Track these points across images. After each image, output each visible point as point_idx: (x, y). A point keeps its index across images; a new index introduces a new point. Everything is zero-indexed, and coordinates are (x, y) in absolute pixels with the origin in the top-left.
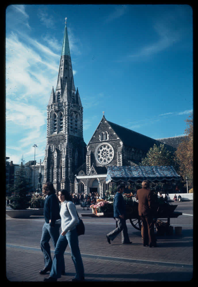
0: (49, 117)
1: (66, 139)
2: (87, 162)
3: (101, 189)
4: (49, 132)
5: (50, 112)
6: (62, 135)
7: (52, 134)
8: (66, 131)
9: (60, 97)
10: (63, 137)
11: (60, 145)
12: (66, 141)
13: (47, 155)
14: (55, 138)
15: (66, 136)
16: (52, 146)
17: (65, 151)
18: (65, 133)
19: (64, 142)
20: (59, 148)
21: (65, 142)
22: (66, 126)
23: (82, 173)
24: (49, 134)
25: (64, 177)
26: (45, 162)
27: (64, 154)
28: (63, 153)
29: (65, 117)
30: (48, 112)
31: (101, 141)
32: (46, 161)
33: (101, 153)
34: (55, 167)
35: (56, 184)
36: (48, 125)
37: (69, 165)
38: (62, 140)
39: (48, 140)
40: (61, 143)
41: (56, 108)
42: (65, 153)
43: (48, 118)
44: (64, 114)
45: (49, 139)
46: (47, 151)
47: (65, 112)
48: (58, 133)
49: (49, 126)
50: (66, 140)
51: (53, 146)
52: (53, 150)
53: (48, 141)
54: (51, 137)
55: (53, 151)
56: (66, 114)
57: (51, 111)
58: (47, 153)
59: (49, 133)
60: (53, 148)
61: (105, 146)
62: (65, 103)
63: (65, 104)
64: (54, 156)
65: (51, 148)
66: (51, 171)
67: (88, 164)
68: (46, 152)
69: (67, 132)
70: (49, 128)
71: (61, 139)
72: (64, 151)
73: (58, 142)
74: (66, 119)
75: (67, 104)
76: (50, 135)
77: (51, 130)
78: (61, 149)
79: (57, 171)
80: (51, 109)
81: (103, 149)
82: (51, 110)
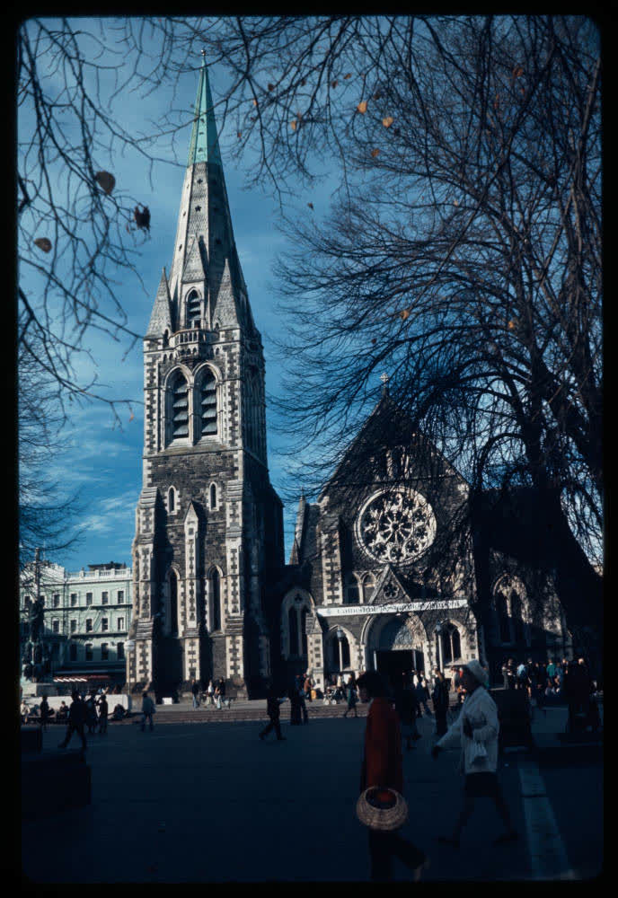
0: (156, 381)
1: (236, 465)
2: (327, 557)
3: (430, 654)
4: (156, 439)
5: (157, 362)
6: (219, 453)
7: (166, 446)
8: (234, 438)
9: (202, 307)
10: (224, 458)
11: (208, 491)
12: (240, 474)
13: (152, 527)
14: (183, 462)
15: (239, 455)
16: (172, 491)
17: (239, 511)
18: (232, 443)
19: (230, 479)
20: (203, 499)
21: (234, 478)
22: (238, 419)
23: (296, 599)
24: (155, 446)
25: (238, 614)
26: (145, 552)
27: (234, 524)
28: (229, 520)
29: (228, 383)
30: (150, 360)
32: (151, 550)
34: (190, 571)
35: (197, 641)
36: (152, 411)
37: (253, 567)
38: (215, 471)
39: (149, 468)
40: (214, 483)
41: (191, 347)
42: (240, 520)
43: (152, 382)
44: (227, 371)
45: (155, 464)
46: (153, 510)
47: (228, 366)
48: (195, 442)
49: (155, 416)
50: (237, 469)
51: (177, 493)
52: (177, 508)
53: (149, 472)
54: (166, 458)
55: (175, 513)
56: (237, 372)
57: (161, 359)
58: (152, 518)
59: (154, 443)
60: (176, 499)
62: (227, 331)
63: (227, 336)
64: (186, 531)
65: (167, 501)
66: (166, 591)
68: (147, 515)
69: (239, 442)
70: (156, 423)
71: (212, 465)
72: (234, 510)
73: (200, 477)
74: (236, 393)
75: (237, 337)
76: (159, 449)
77: (163, 432)
78: (214, 504)
79: (199, 591)
80: (163, 350)
82: (165, 356)
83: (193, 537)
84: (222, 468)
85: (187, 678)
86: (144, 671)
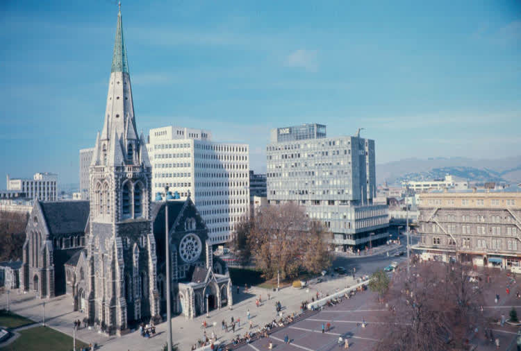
15: (152, 224)
18: (149, 218)
31: (186, 231)
33: (185, 247)
61: (189, 238)
67: (174, 264)
81: (188, 241)
83: (137, 259)
84: (146, 229)
85: (136, 318)
86: (124, 320)
